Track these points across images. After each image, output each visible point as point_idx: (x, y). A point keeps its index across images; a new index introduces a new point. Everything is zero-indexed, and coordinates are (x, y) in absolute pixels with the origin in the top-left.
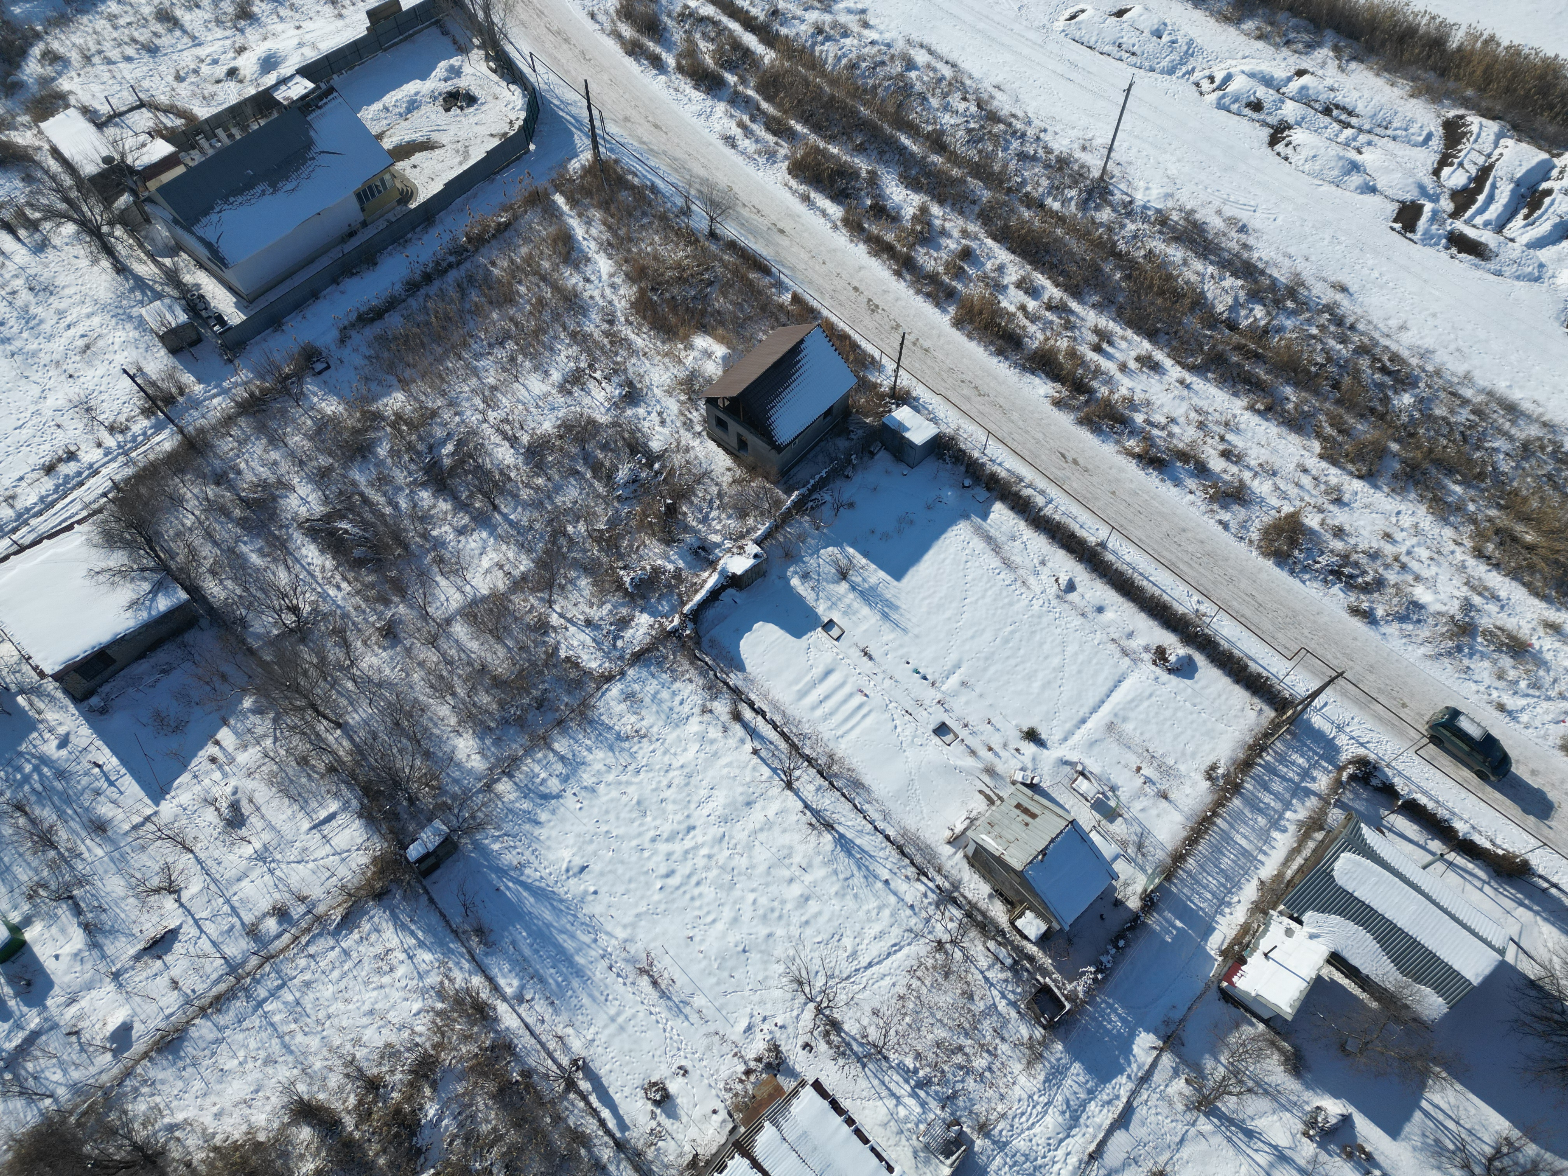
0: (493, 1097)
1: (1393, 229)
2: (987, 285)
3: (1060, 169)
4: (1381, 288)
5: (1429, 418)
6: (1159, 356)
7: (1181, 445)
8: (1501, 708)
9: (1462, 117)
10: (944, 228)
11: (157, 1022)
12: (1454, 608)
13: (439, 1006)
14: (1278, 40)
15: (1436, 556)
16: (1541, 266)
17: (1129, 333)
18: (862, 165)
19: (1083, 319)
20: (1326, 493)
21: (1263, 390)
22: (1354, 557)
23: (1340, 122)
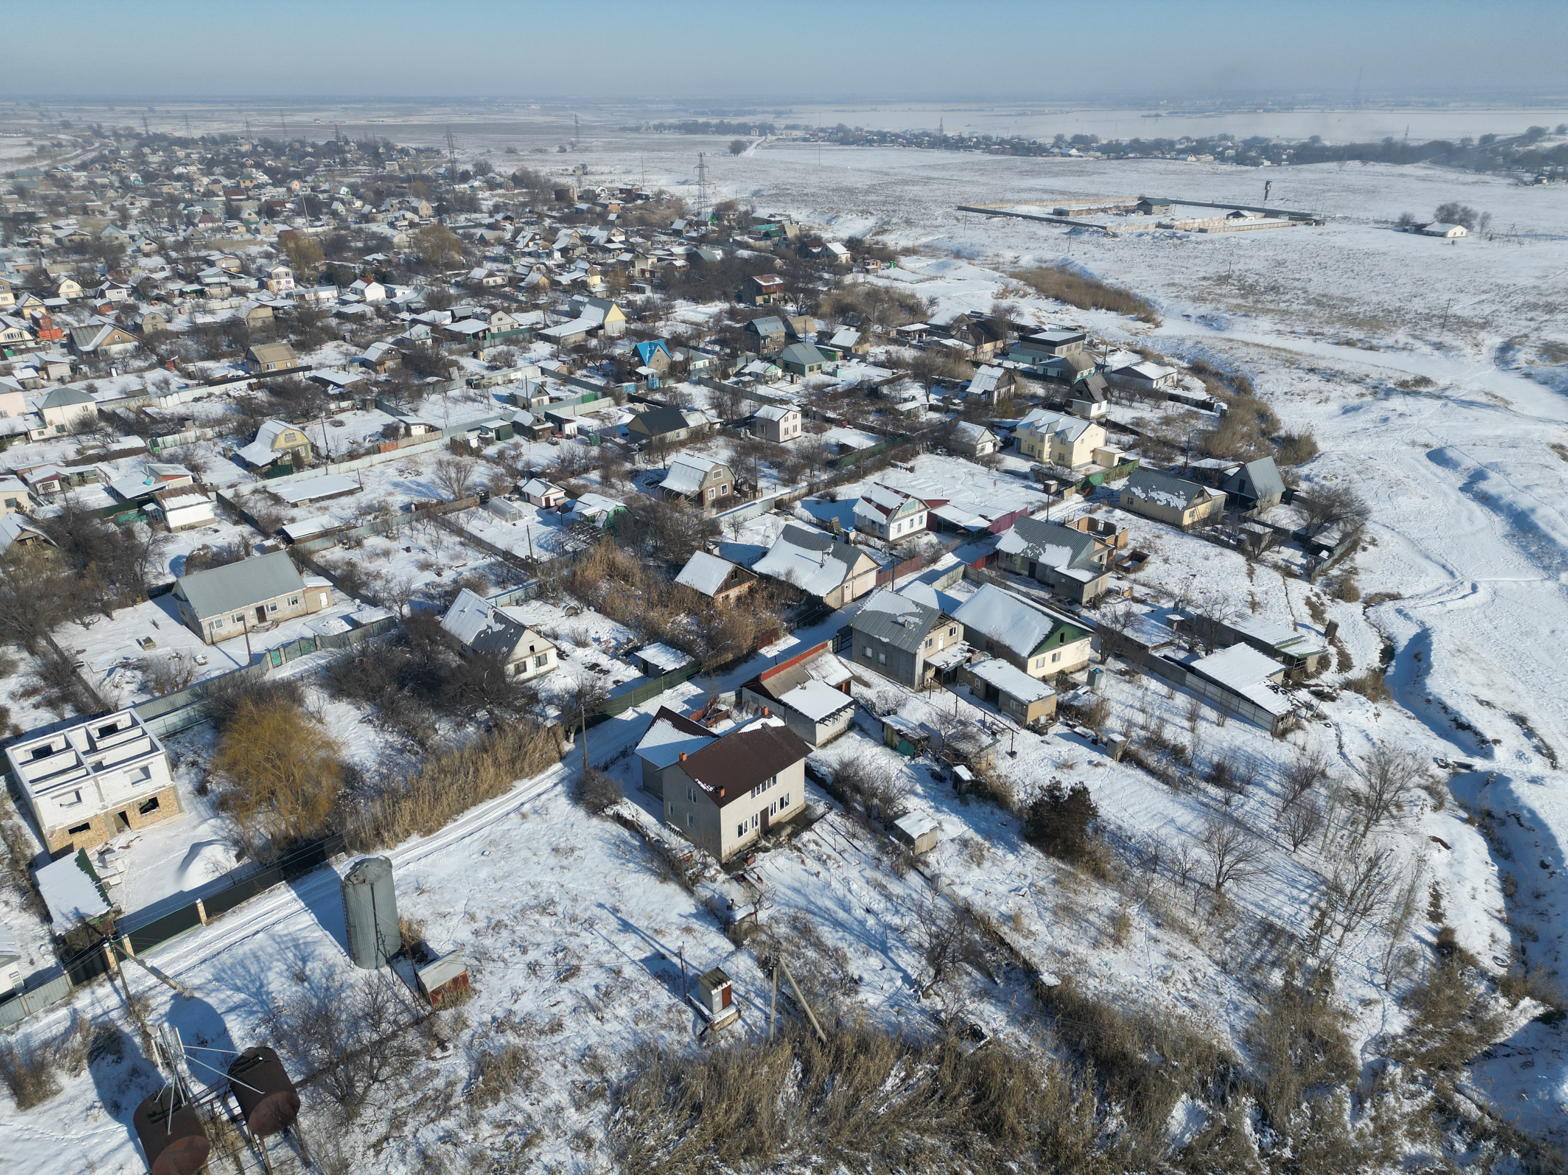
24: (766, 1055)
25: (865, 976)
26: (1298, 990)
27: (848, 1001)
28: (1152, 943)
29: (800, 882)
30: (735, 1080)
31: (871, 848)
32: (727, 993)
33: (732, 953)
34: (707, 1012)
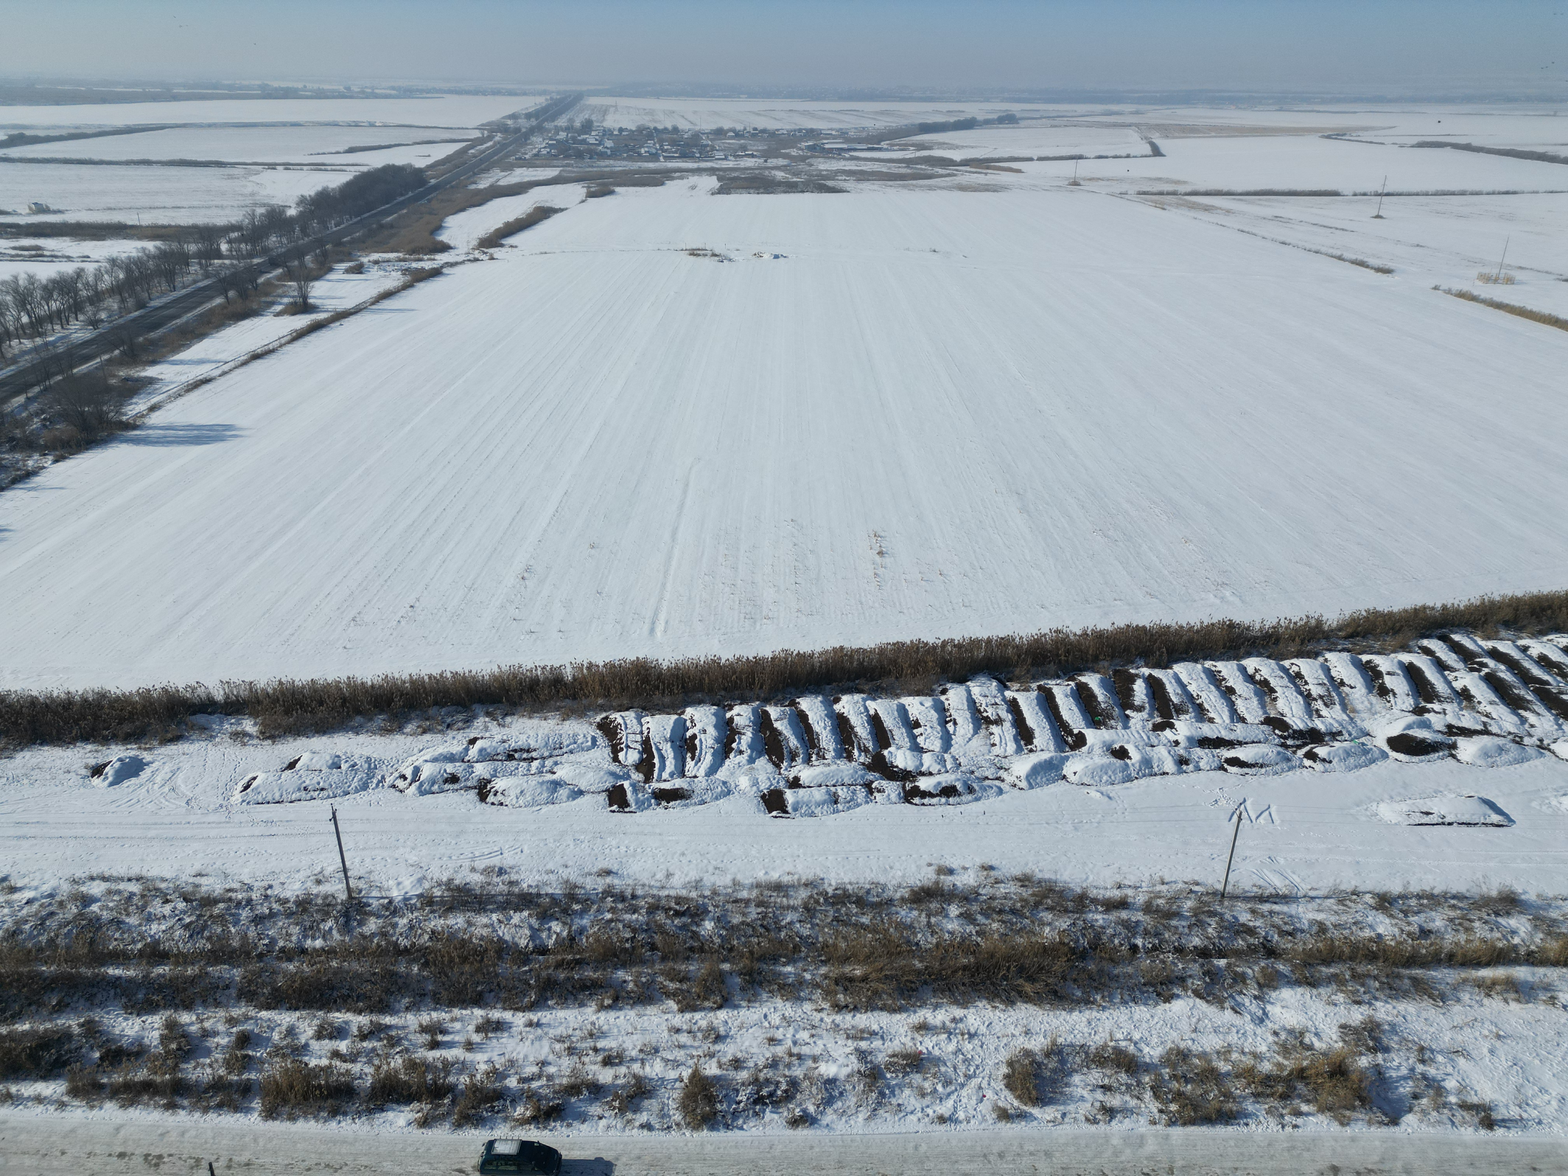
1: (613, 812)
2: (284, 1056)
3: (305, 910)
4: (634, 856)
5: (733, 929)
6: (496, 1014)
7: (565, 1081)
8: (942, 1120)
9: (607, 718)
10: (204, 1030)
12: (854, 1064)
14: (440, 728)
15: (813, 1032)
16: (724, 783)
17: (456, 1012)
18: (72, 1022)
19: (404, 1028)
20: (706, 1038)
21: (601, 987)
22: (762, 1076)
23: (525, 759)
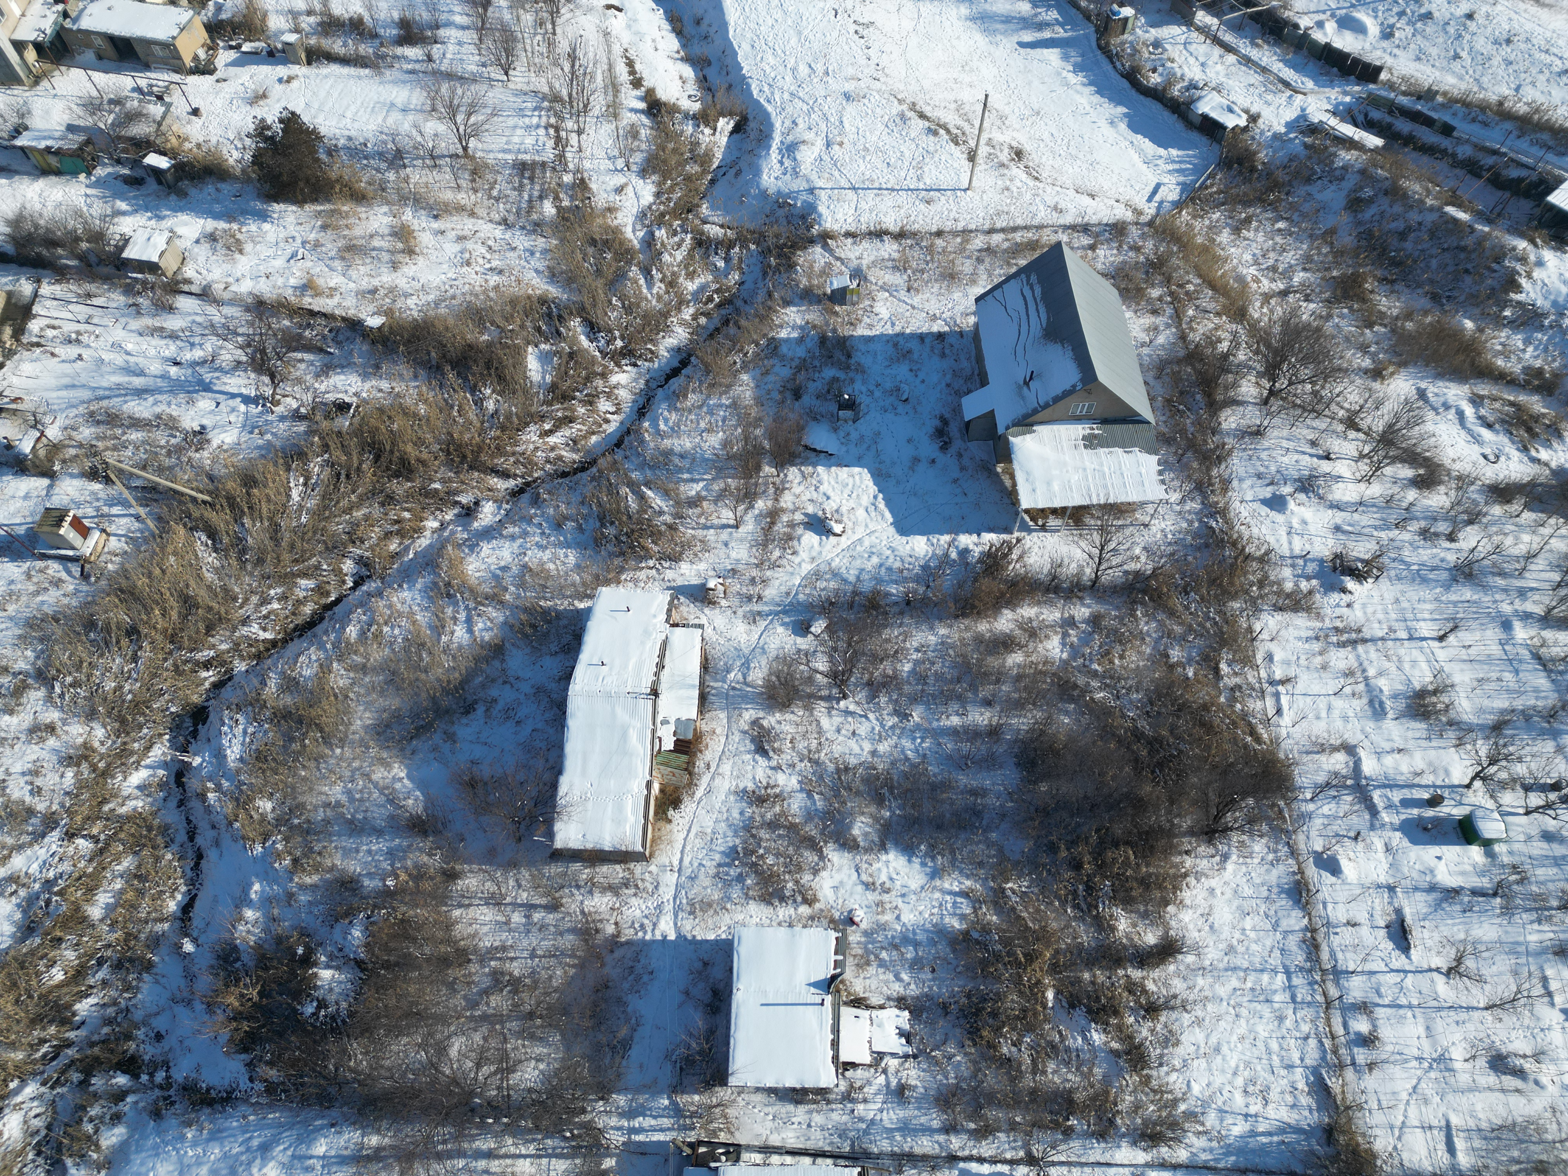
0: (1070, 1091)
11: (1325, 893)
13: (1182, 1107)
24: (163, 548)
25: (205, 422)
26: (569, 209)
27: (206, 454)
28: (440, 237)
29: (67, 376)
30: (150, 587)
31: (118, 299)
32: (77, 524)
33: (50, 487)
34: (70, 553)
